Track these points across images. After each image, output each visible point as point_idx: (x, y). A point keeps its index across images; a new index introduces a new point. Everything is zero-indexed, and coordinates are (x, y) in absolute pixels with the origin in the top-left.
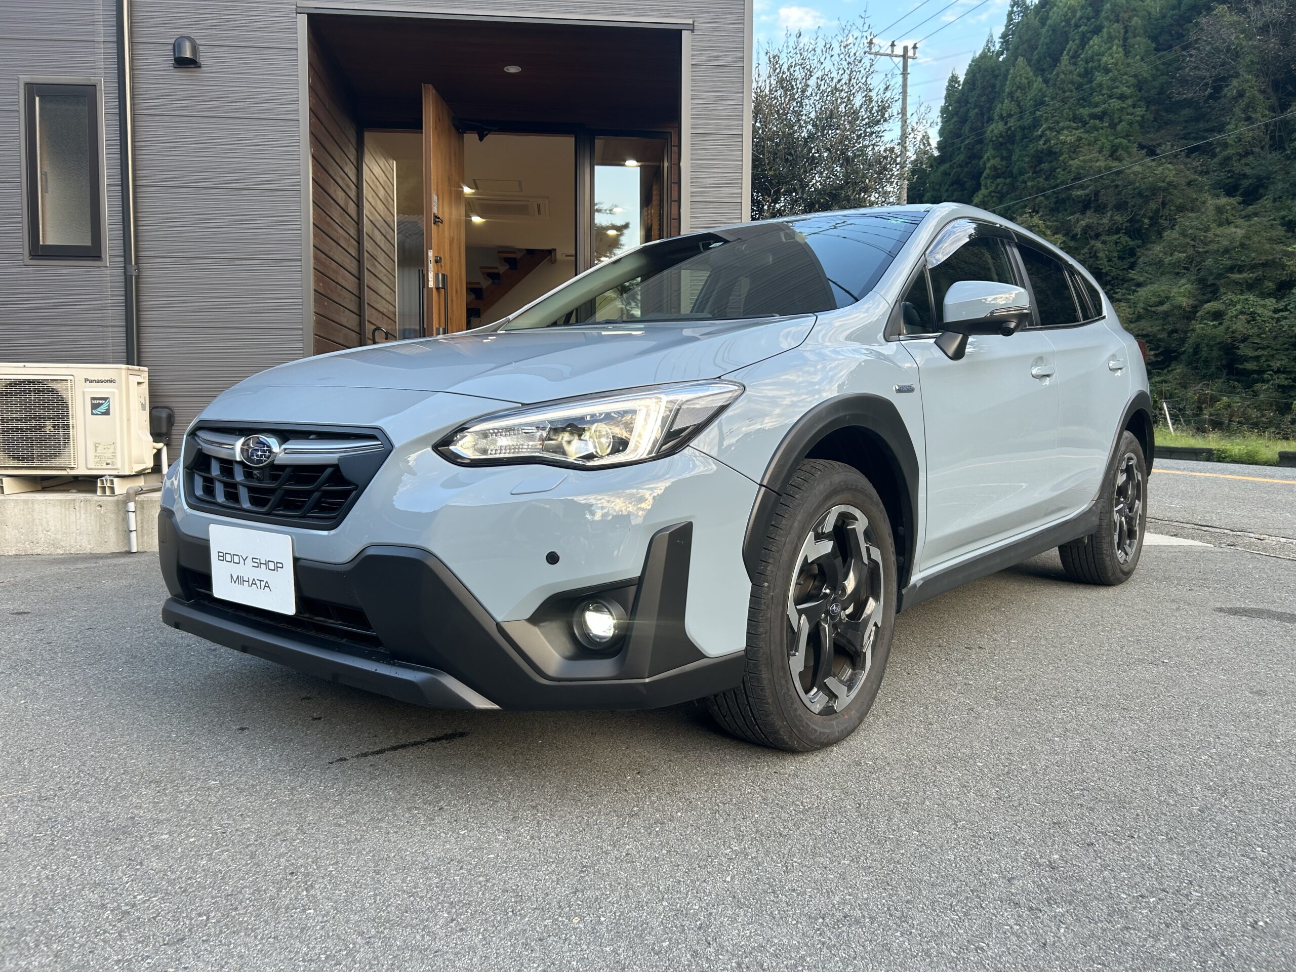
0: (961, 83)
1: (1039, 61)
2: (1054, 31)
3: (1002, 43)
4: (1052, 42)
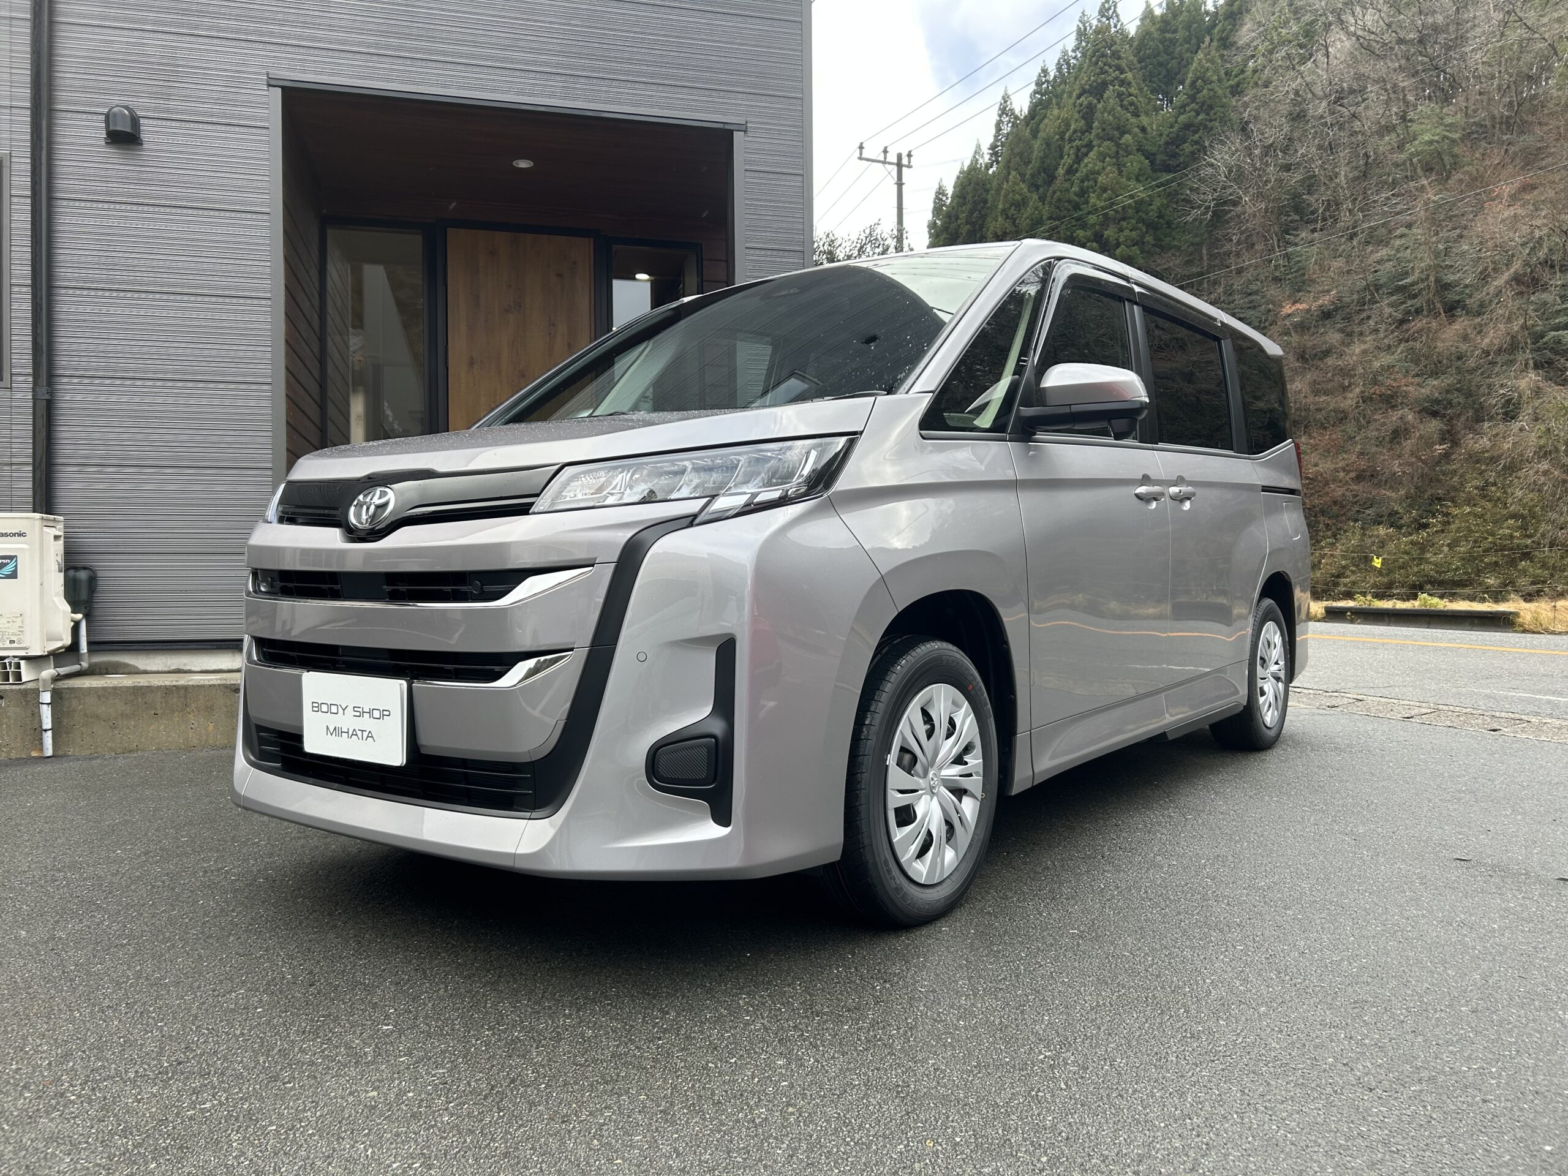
0: (949, 196)
1: (1032, 176)
2: (1048, 144)
3: (991, 155)
4: (1046, 156)
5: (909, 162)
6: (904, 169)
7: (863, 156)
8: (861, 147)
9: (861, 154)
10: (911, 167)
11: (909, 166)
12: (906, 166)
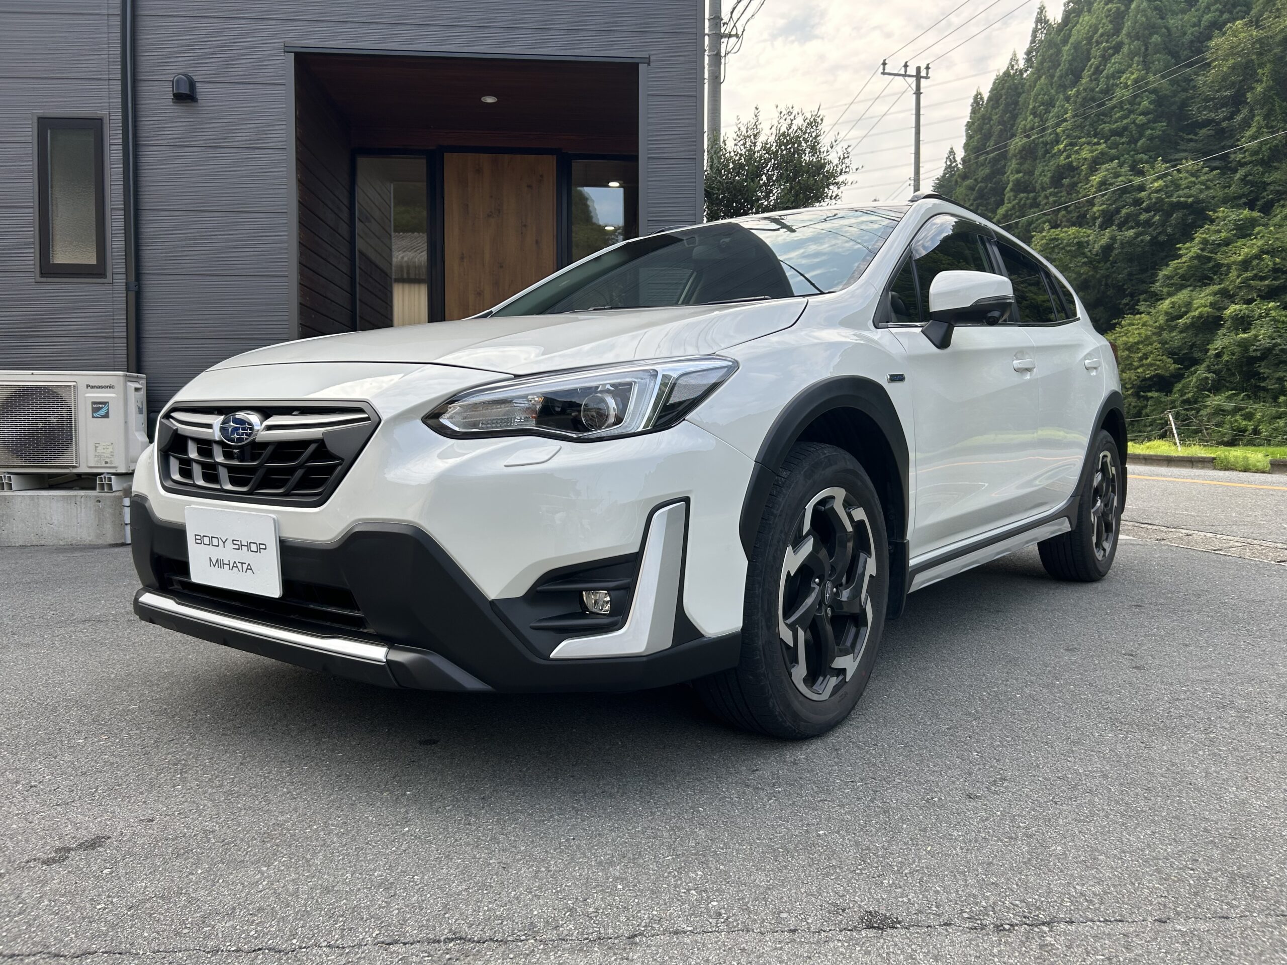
0: (985, 99)
3: (1026, 60)
4: (1074, 60)
5: (927, 73)
6: (922, 80)
7: (886, 71)
8: (884, 64)
9: (884, 69)
10: (929, 78)
11: (927, 77)
12: (923, 77)
